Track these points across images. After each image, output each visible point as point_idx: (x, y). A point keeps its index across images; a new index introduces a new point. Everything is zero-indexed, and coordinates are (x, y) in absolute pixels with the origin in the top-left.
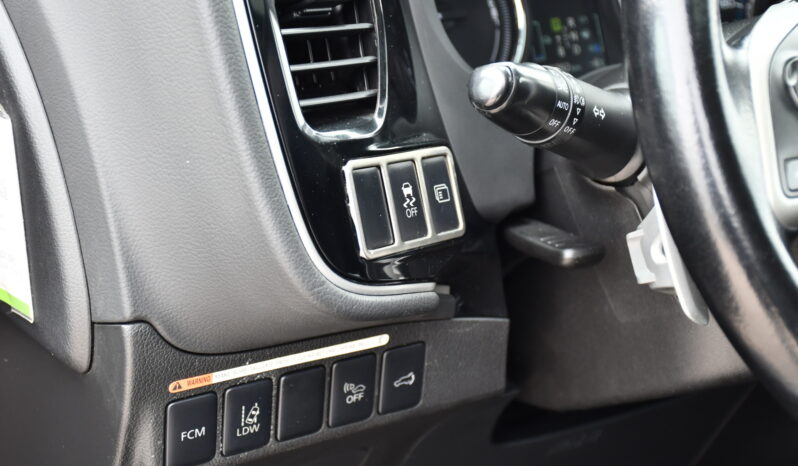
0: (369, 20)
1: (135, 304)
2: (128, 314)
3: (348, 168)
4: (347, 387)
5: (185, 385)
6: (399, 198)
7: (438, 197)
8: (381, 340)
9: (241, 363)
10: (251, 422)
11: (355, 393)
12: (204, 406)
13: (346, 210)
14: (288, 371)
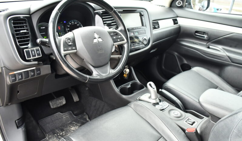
0: (29, 34)
1: (4, 65)
2: (3, 66)
3: (25, 50)
4: (31, 73)
5: (11, 73)
6: (32, 53)
7: (38, 53)
8: (35, 68)
9: (18, 71)
10: (20, 77)
11: (32, 74)
12: (14, 75)
13: (25, 55)
14: (24, 72)
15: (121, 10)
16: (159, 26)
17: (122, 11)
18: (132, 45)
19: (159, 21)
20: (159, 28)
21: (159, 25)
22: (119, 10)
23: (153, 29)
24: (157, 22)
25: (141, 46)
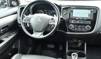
17: (75, 8)
25: (83, 30)
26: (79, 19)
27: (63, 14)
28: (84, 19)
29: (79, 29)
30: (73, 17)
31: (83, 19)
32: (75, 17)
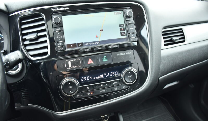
15: (64, 7)
16: (184, 38)
17: (67, 10)
18: (102, 85)
19: (185, 28)
20: (184, 41)
21: (183, 35)
22: (59, 8)
23: (166, 45)
24: (181, 29)
25: (116, 89)
26: (93, 50)
27: (25, 40)
28: (111, 45)
29: (102, 88)
30: (69, 46)
31: (107, 48)
32: (74, 45)
